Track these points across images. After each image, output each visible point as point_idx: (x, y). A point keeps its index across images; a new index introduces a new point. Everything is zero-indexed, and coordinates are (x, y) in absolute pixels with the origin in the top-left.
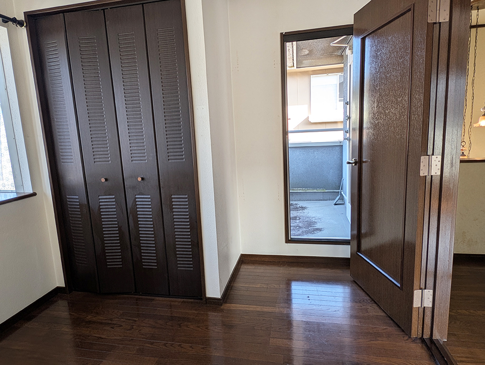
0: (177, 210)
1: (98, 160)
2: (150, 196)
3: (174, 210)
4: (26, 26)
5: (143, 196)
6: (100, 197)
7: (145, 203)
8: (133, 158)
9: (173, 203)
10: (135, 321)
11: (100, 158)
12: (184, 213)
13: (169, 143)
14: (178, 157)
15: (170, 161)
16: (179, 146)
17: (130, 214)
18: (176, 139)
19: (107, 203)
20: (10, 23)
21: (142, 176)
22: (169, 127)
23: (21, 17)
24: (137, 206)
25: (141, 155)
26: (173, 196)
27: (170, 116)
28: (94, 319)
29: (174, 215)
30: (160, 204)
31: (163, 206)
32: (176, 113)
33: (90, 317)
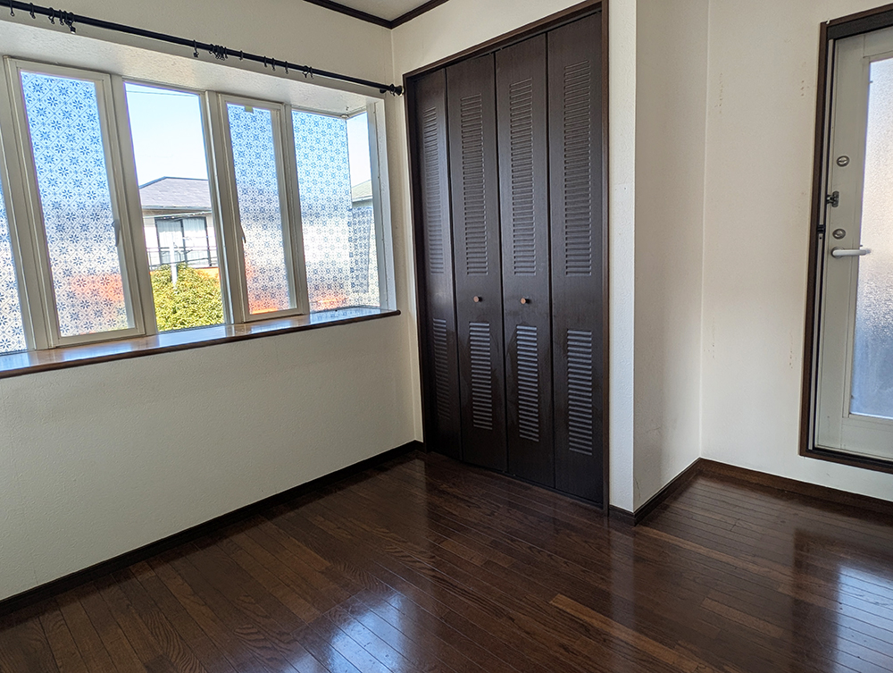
0: (574, 354)
1: (472, 270)
2: (535, 329)
3: (569, 354)
4: (404, 94)
5: (526, 328)
6: (471, 324)
7: (529, 338)
8: (517, 270)
9: (569, 343)
10: (499, 507)
11: (474, 268)
12: (584, 361)
13: (569, 247)
14: (581, 269)
15: (569, 275)
16: (584, 252)
17: (508, 353)
18: (579, 240)
19: (479, 333)
20: (388, 92)
21: (527, 298)
22: (572, 220)
23: (399, 82)
24: (518, 342)
25: (528, 264)
26: (569, 332)
27: (574, 203)
28: (450, 490)
29: (568, 362)
30: (549, 342)
31: (554, 347)
32: (584, 199)
33: (445, 486)
